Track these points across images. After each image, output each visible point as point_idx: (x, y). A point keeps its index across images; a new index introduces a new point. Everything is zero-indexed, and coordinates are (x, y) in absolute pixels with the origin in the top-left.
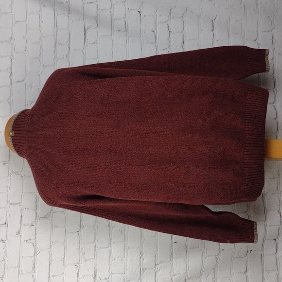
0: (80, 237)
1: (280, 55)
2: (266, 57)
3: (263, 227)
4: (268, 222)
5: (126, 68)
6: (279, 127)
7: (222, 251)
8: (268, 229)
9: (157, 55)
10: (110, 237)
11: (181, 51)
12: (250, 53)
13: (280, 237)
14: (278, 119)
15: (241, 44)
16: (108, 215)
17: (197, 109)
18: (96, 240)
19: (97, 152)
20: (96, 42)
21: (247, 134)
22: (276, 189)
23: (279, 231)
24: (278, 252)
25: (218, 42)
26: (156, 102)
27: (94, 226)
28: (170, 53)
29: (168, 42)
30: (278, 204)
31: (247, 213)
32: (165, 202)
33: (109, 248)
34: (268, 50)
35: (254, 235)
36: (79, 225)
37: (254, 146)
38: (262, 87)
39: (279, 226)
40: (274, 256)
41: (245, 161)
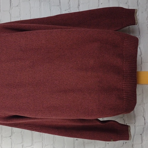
0: (12, 140)
1: (143, 13)
2: (135, 14)
3: (134, 127)
4: (137, 124)
5: (39, 24)
6: (143, 60)
7: (107, 144)
8: (137, 128)
9: (62, 14)
10: (32, 139)
11: (78, 11)
12: (124, 12)
13: (144, 133)
14: (142, 56)
15: (117, 6)
16: (29, 127)
17: (89, 52)
18: (23, 142)
19: (19, 86)
20: (18, 6)
21: (124, 70)
22: (141, 102)
23: (144, 129)
24: (143, 142)
25: (102, 4)
26: (60, 48)
27: (21, 132)
28: (70, 12)
29: (69, 5)
30: (143, 111)
31: (123, 118)
32: (68, 118)
33: (32, 146)
34: (137, 9)
35: (129, 135)
36: (11, 132)
37: (129, 78)
38: (132, 35)
39: (144, 126)
40: (140, 145)
41: (124, 88)
